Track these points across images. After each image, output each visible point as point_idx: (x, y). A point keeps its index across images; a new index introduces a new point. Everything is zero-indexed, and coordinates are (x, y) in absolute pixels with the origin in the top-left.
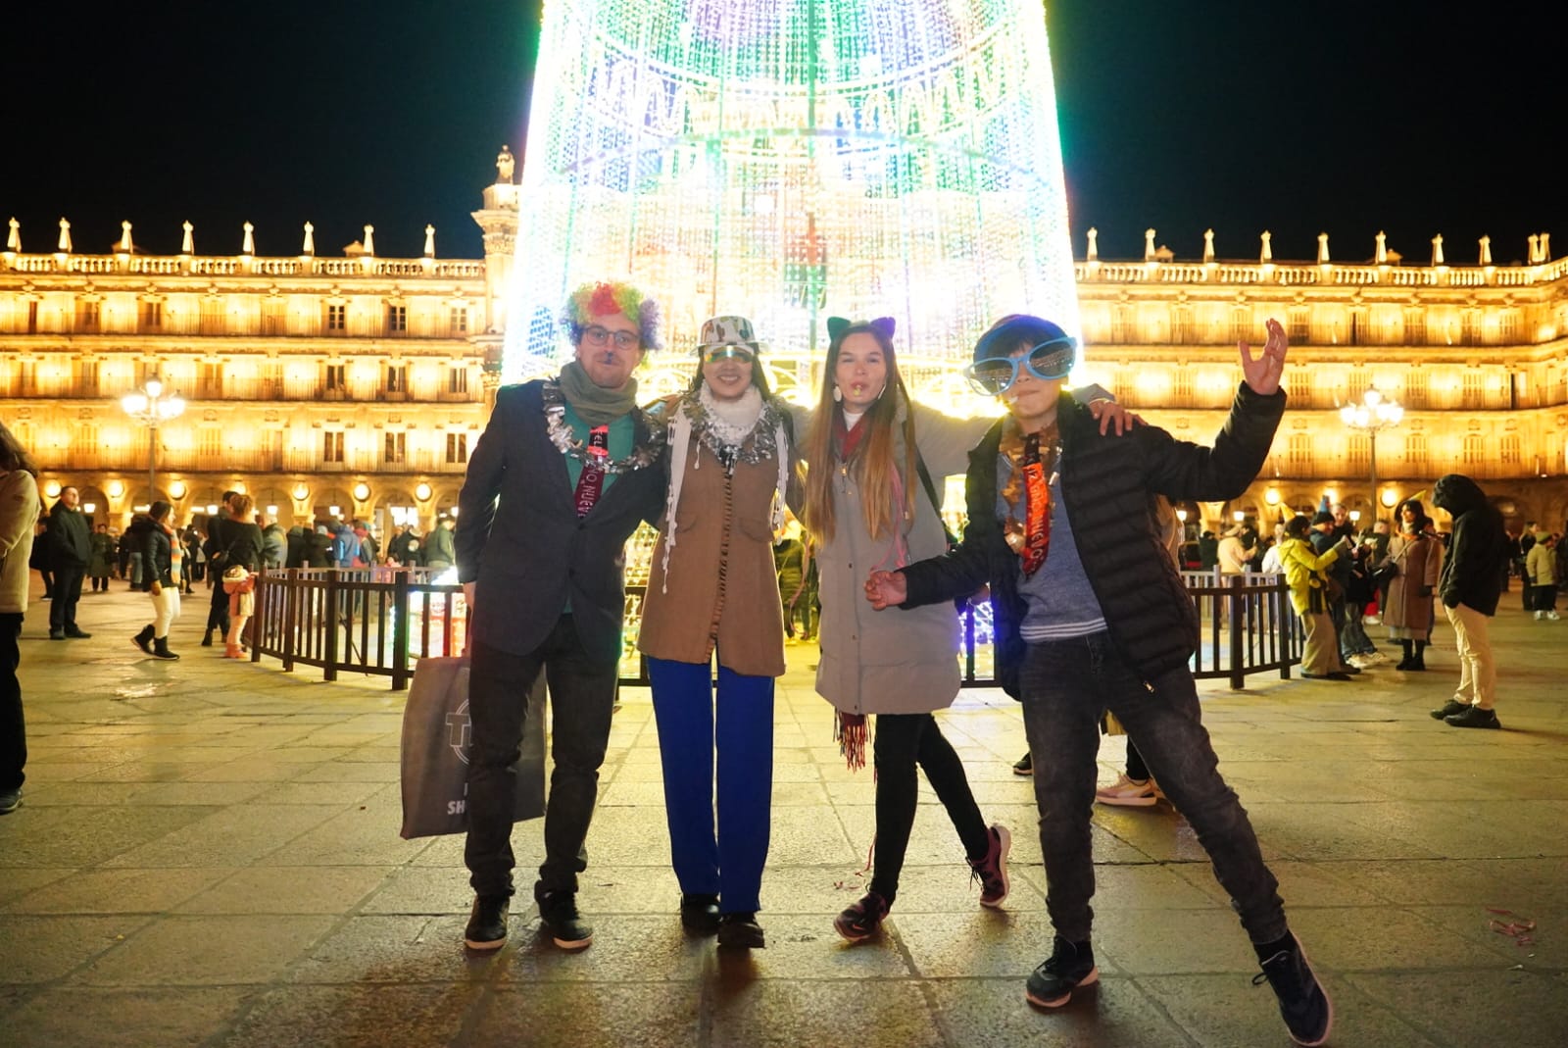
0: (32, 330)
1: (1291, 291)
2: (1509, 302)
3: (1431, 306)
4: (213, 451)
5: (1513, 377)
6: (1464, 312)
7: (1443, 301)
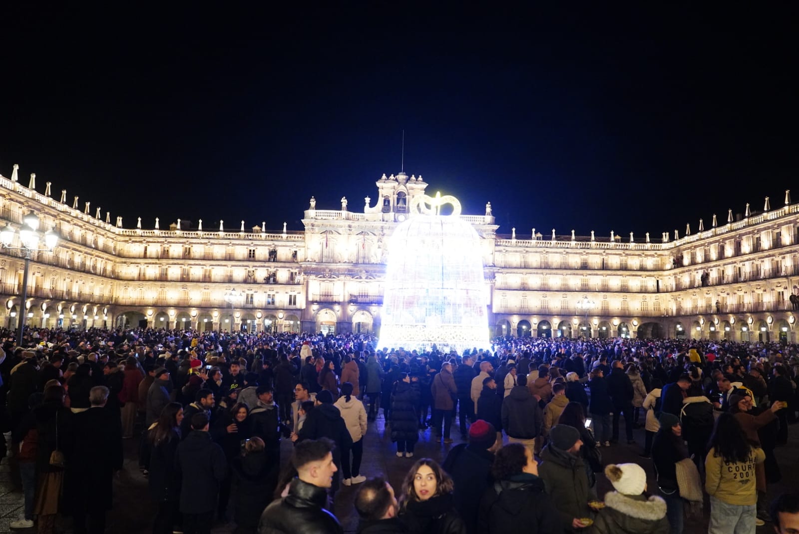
0: (145, 257)
1: (581, 251)
2: (656, 255)
3: (629, 257)
4: (207, 300)
5: (658, 281)
6: (641, 259)
7: (633, 255)
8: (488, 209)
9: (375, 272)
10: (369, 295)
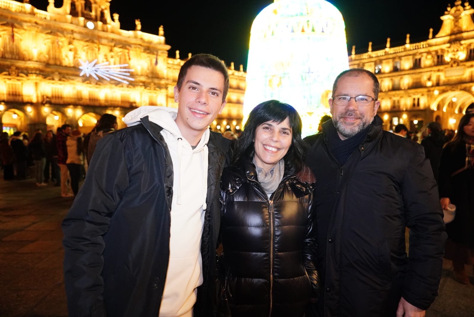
8: (161, 31)
9: (68, 74)
10: (63, 96)
